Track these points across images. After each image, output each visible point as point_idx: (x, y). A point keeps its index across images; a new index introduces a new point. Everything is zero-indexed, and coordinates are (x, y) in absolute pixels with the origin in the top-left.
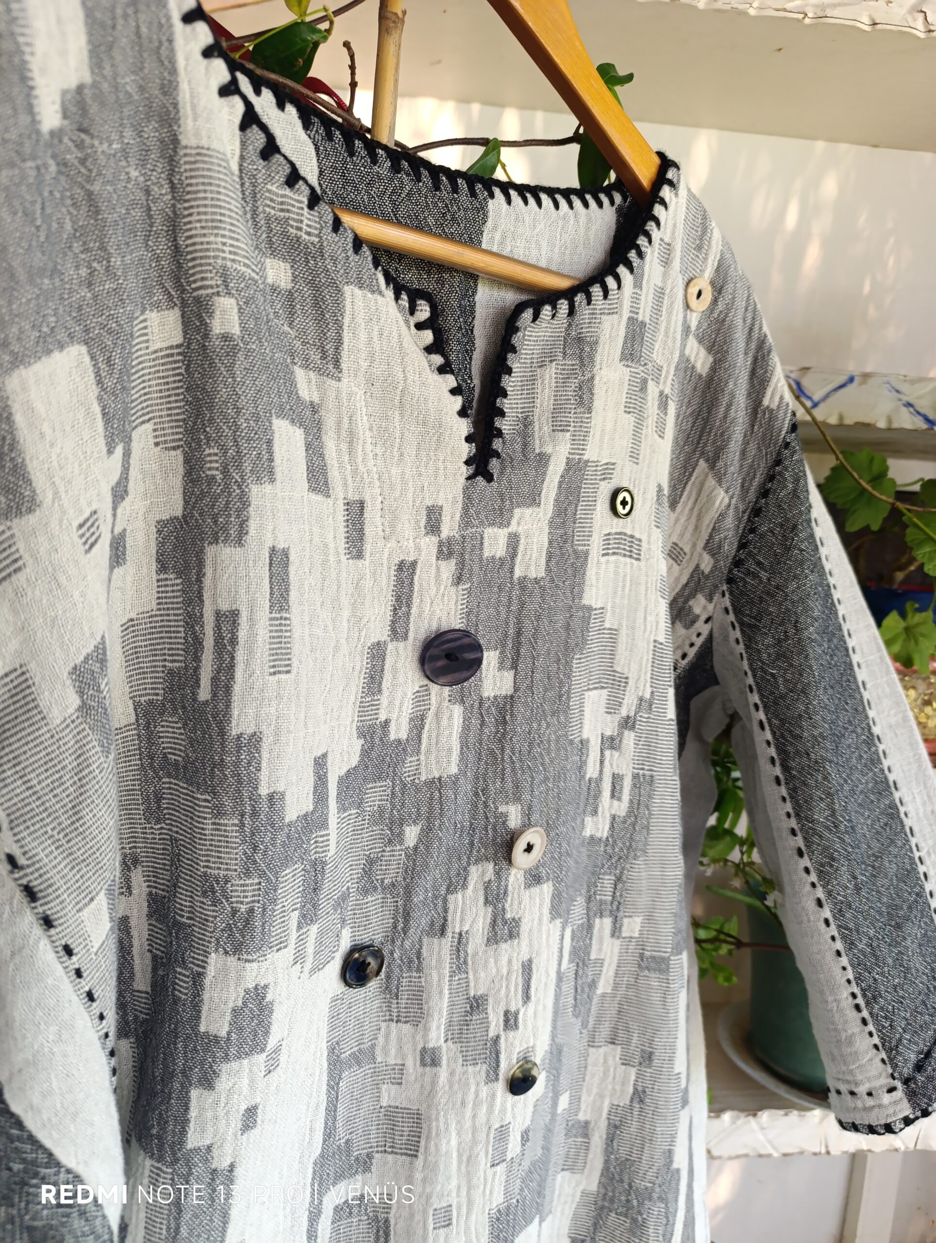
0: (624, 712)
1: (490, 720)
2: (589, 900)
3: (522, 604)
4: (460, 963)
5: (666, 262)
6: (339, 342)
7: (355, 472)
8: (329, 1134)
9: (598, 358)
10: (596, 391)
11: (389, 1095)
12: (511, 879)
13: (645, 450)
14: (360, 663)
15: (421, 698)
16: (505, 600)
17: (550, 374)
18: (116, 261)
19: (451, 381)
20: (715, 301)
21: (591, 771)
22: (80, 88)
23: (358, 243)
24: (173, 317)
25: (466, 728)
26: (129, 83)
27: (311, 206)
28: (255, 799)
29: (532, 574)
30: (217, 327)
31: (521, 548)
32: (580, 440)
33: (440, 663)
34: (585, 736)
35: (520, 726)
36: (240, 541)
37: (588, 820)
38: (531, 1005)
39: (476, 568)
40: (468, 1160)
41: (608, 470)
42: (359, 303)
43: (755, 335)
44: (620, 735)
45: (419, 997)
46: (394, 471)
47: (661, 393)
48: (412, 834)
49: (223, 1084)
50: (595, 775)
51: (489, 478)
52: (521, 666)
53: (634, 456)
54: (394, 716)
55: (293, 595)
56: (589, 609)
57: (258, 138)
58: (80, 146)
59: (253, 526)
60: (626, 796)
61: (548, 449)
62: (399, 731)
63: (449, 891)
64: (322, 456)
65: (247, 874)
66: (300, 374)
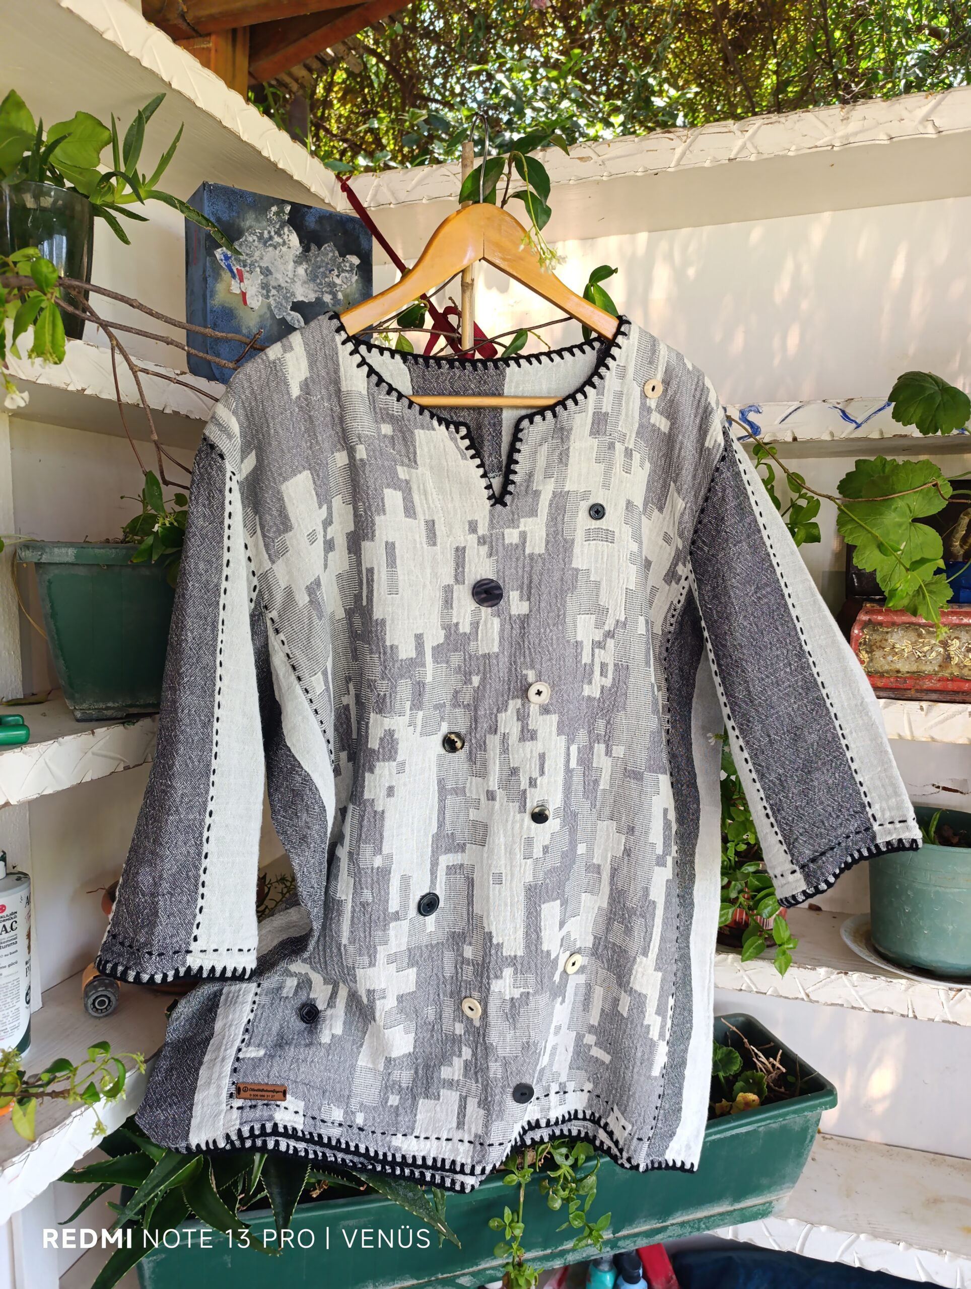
0: (606, 628)
1: (516, 626)
2: (590, 732)
3: (532, 567)
4: (505, 750)
5: (622, 376)
6: (415, 453)
7: (429, 508)
8: (441, 824)
9: (572, 437)
10: (571, 454)
11: (473, 814)
12: (531, 709)
13: (614, 481)
14: (439, 595)
15: (476, 614)
16: (521, 565)
17: (544, 449)
18: (320, 438)
19: (478, 461)
20: (665, 391)
21: (586, 659)
22: (306, 379)
23: (422, 409)
24: (345, 453)
25: (502, 630)
26: (323, 373)
27: (398, 400)
28: (384, 647)
29: (537, 551)
30: (358, 457)
31: (528, 539)
32: (562, 480)
33: (484, 596)
34: (579, 639)
35: (532, 630)
36: (373, 540)
37: (586, 687)
38: (545, 777)
39: (500, 548)
40: (510, 852)
41: (586, 495)
42: (422, 436)
43: (703, 404)
44: (605, 640)
45: (484, 764)
46: (450, 505)
47: (626, 449)
48: (476, 680)
49: (377, 771)
50: (589, 661)
51: (505, 505)
52: (532, 599)
53: (606, 486)
54: (461, 621)
55: (398, 561)
56: (577, 570)
57: (374, 379)
58: (306, 400)
59: (377, 533)
60: (610, 675)
61: (540, 488)
62: (465, 628)
63: (498, 711)
64: (412, 502)
65: (383, 679)
66: (399, 469)
